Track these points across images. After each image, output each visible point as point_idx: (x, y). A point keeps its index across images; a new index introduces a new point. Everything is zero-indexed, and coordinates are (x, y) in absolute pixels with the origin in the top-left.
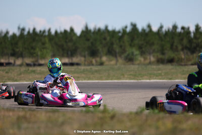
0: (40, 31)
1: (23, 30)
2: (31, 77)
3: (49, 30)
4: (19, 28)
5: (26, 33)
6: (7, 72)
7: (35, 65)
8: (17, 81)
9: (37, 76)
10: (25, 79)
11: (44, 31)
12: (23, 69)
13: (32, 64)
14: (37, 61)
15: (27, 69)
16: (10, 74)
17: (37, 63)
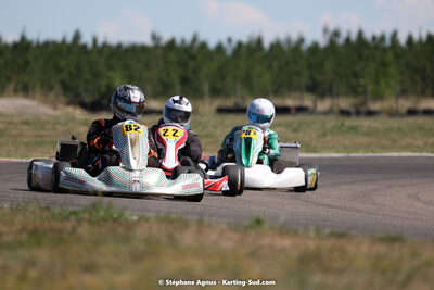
0: (374, 38)
1: (336, 34)
2: (347, 142)
3: (394, 36)
4: (325, 31)
5: (341, 41)
6: (295, 130)
7: (358, 113)
8: (316, 152)
9: (363, 140)
10: (334, 147)
11: (383, 38)
12: (331, 122)
13: (353, 110)
14: (364, 103)
15: (340, 124)
16: (301, 134)
17: (363, 109)
